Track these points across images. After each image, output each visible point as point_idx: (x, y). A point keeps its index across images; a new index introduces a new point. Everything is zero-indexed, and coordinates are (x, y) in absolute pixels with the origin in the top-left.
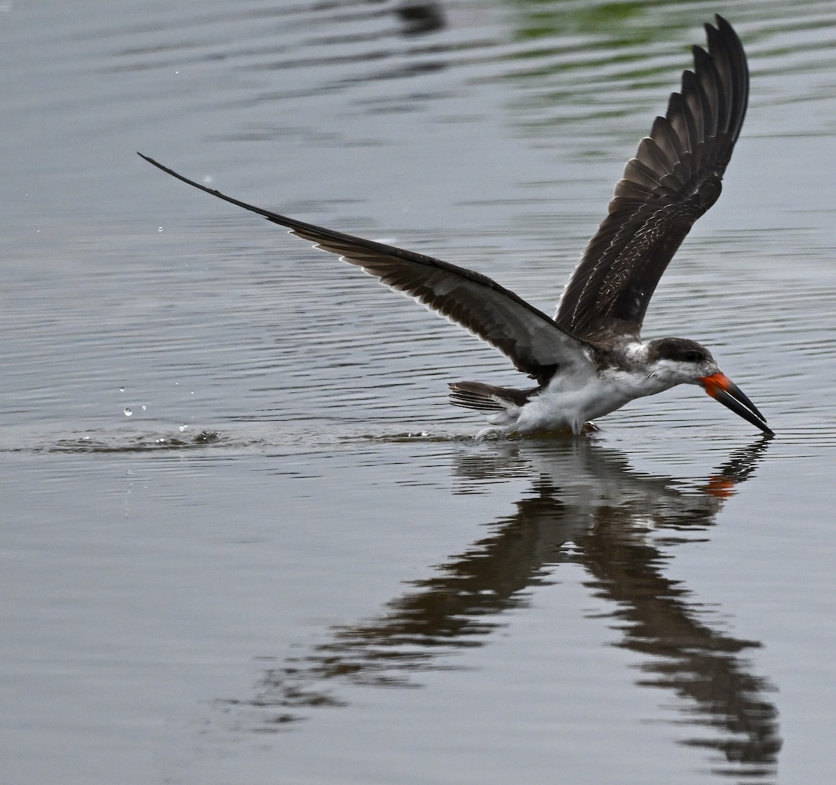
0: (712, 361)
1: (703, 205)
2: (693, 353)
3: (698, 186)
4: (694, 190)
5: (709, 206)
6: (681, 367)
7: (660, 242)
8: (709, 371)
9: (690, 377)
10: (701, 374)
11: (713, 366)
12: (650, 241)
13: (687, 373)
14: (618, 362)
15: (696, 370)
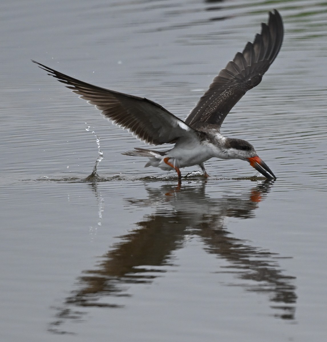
0: (254, 151)
1: (252, 85)
2: (245, 147)
3: (251, 77)
4: (249, 79)
5: (255, 86)
6: (239, 153)
7: (231, 97)
8: (252, 155)
9: (244, 157)
10: (249, 156)
11: (254, 153)
12: (227, 96)
13: (242, 155)
14: (210, 138)
15: (246, 154)
